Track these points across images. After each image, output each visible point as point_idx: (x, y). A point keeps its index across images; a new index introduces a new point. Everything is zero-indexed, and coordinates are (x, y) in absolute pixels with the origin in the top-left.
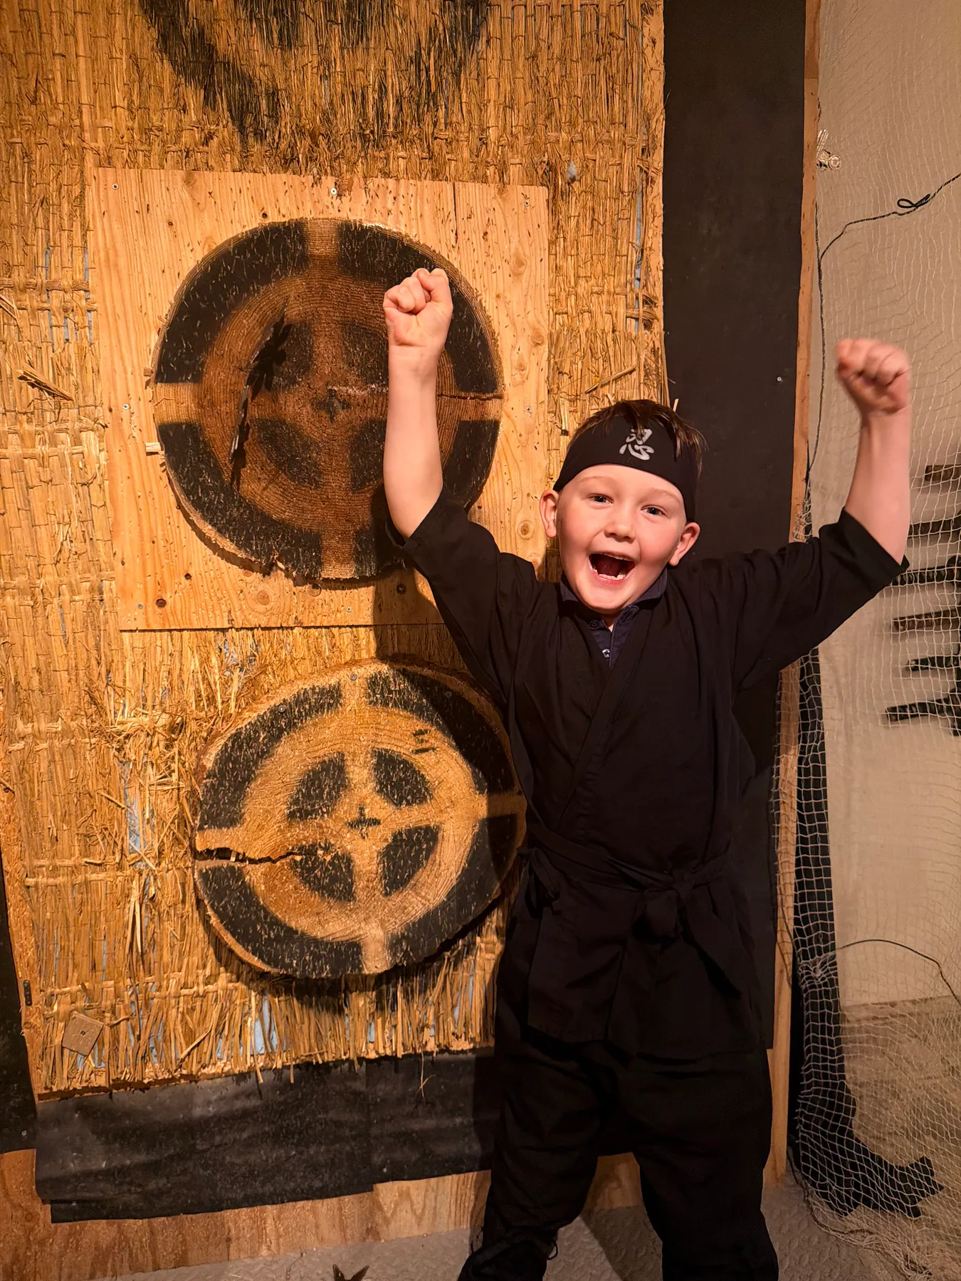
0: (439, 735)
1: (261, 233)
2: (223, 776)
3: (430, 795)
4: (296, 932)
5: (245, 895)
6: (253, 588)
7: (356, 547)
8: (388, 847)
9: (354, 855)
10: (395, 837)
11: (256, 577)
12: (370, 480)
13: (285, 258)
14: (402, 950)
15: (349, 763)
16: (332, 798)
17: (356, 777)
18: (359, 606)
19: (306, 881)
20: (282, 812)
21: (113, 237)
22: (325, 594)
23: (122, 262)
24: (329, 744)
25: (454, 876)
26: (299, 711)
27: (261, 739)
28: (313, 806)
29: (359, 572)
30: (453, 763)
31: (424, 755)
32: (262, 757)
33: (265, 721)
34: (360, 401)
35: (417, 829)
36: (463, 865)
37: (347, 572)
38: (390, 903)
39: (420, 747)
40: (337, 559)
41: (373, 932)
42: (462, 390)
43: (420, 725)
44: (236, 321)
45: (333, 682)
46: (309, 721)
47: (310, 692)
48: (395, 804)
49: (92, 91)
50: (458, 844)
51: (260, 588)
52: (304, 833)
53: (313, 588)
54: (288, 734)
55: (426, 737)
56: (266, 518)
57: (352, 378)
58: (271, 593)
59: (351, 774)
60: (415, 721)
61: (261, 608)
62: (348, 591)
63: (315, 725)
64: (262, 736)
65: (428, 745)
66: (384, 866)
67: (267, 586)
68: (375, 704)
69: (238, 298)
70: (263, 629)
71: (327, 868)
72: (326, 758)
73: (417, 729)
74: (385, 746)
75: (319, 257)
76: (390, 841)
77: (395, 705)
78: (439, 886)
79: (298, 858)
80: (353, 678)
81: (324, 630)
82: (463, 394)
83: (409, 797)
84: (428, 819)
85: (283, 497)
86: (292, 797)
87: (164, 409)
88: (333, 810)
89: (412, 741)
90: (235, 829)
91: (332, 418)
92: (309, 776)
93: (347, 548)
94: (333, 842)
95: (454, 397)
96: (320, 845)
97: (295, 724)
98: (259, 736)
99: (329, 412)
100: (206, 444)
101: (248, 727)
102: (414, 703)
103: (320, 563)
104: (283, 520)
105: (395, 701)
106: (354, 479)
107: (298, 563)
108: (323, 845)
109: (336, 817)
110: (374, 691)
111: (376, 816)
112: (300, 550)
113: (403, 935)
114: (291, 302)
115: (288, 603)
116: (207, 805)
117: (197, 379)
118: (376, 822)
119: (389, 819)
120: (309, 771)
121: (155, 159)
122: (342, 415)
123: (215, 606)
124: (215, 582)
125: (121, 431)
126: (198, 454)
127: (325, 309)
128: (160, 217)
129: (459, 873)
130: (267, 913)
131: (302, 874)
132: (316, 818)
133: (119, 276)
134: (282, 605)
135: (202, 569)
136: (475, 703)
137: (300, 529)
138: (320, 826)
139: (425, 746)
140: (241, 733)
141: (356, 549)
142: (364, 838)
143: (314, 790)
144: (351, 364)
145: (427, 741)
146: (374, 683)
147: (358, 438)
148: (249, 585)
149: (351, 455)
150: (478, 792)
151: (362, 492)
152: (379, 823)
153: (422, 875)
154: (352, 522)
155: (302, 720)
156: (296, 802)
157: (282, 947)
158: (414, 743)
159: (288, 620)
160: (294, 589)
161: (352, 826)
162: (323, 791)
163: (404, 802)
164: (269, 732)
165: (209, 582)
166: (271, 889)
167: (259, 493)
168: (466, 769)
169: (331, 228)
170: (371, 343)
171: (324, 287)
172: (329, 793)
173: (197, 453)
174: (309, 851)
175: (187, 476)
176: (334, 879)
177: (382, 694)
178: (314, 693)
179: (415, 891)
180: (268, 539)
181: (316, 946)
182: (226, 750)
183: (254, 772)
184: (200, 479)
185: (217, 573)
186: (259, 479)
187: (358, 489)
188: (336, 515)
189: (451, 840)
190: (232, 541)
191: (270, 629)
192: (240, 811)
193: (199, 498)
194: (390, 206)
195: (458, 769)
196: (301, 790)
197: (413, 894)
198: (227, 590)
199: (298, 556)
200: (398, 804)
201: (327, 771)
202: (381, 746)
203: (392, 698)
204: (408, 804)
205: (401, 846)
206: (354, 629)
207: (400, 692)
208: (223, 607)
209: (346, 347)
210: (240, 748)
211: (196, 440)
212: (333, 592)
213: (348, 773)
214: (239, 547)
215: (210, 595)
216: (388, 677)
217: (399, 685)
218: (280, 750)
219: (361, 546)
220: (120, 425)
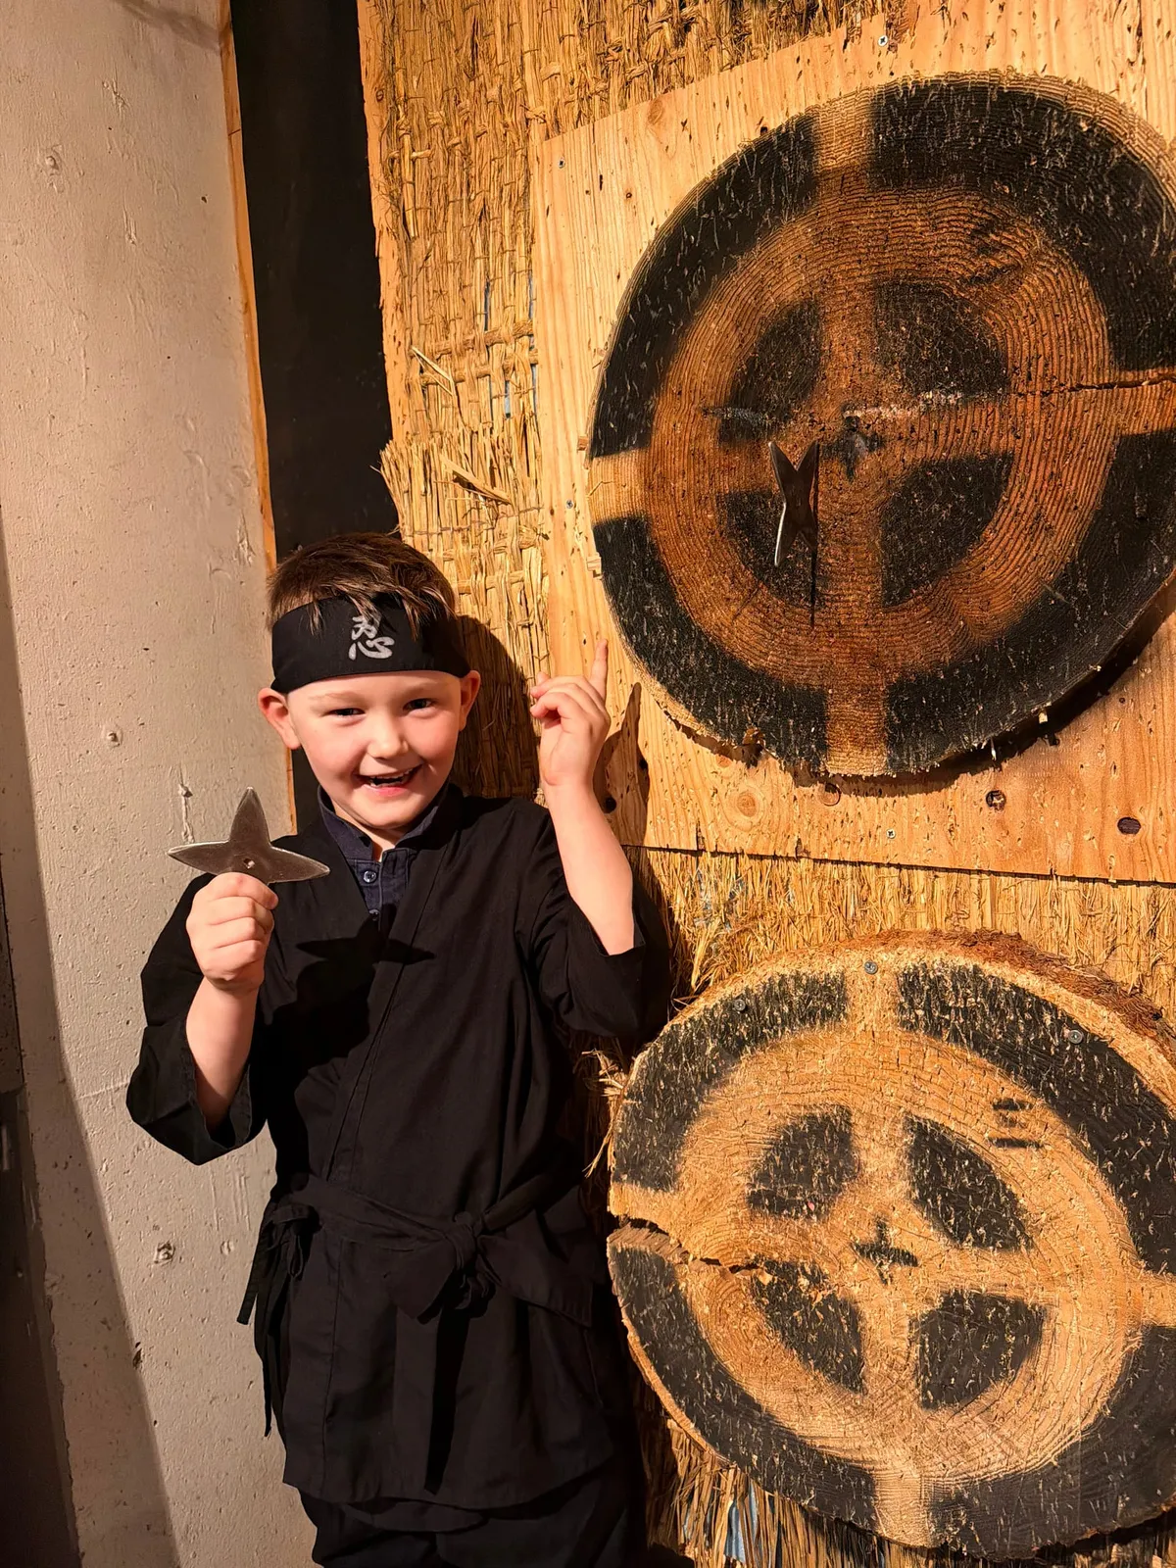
0: (1052, 1119)
1: (742, 160)
2: (651, 1100)
3: (1028, 1239)
4: (759, 1408)
5: (678, 1312)
6: (731, 786)
7: (889, 718)
8: (931, 1314)
9: (866, 1310)
10: (948, 1301)
11: (736, 767)
12: (917, 585)
13: (778, 192)
14: (957, 1524)
15: (859, 1131)
16: (827, 1189)
17: (872, 1160)
18: (911, 828)
19: (777, 1324)
20: (739, 1189)
21: (558, 243)
22: (849, 802)
23: (569, 277)
24: (824, 1086)
25: (1077, 1423)
26: (771, 1013)
27: (708, 1052)
28: (794, 1193)
29: (895, 765)
30: (1083, 1186)
31: (1014, 1152)
32: (708, 1082)
33: (715, 1020)
34: (904, 430)
35: (994, 1300)
36: (1098, 1406)
37: (871, 763)
38: (933, 1425)
39: (1008, 1135)
40: (855, 741)
41: (897, 1464)
42: (1127, 368)
43: (1011, 1090)
44: (701, 328)
45: (833, 970)
46: (787, 1037)
47: (791, 983)
48: (950, 1235)
49: (536, 25)
50: (1088, 1359)
51: (742, 788)
52: (775, 1237)
53: (827, 790)
54: (752, 1051)
55: (1021, 1116)
56: (737, 667)
57: (888, 387)
58: (758, 797)
59: (863, 1153)
60: (997, 1078)
61: (743, 820)
62: (890, 800)
63: (799, 1045)
64: (711, 1046)
65: (1023, 1135)
66: (923, 1349)
67: (752, 784)
68: (913, 1028)
69: (705, 288)
70: (751, 856)
71: (814, 1314)
72: (817, 1112)
73: (1004, 1095)
74: (931, 1116)
75: (836, 171)
76: (938, 1304)
77: (955, 1037)
78: (1041, 1430)
79: (766, 1279)
80: (871, 967)
81: (849, 868)
82: (1130, 376)
83: (981, 1231)
84: (1018, 1287)
85: (764, 628)
86: (757, 1167)
87: (601, 498)
88: (827, 1211)
89: (990, 1118)
90: (667, 1195)
91: (850, 473)
92: (787, 1138)
93: (871, 718)
94: (827, 1271)
95: (1109, 386)
96: (803, 1268)
97: (763, 1035)
98: (706, 1045)
99: (847, 461)
100: (655, 549)
101: (689, 1025)
102: (996, 1041)
103: (823, 747)
104: (764, 670)
105: (955, 1031)
106: (888, 585)
107: (787, 745)
108: (808, 1270)
109: (833, 1227)
110: (911, 1002)
111: (908, 1248)
112: (791, 722)
113: (959, 1496)
114: (786, 272)
115: (784, 816)
116: (627, 1142)
117: (644, 442)
118: (910, 1260)
119: (937, 1262)
120: (787, 1128)
121: (614, 97)
122: (868, 463)
123: (679, 813)
124: (678, 774)
125: (564, 542)
126: (645, 566)
127: (843, 267)
128: (615, 189)
129: (1090, 1421)
130: (711, 1357)
131: (769, 1310)
132: (797, 1218)
133: (563, 300)
134: (776, 819)
135: (661, 751)
136: (1141, 1066)
137: (790, 685)
138: (804, 1235)
139: (1017, 1133)
140: (677, 1033)
141: (889, 721)
142: (885, 1282)
143: (796, 1167)
144: (887, 362)
145: (1024, 1126)
146: (911, 984)
147: (898, 502)
148: (725, 783)
149: (884, 539)
150: (1143, 1263)
151: (903, 610)
152: (915, 1264)
153: (1004, 1395)
154: (883, 667)
155: (776, 1032)
156: (763, 1177)
157: (734, 1423)
158: (996, 1126)
159: (786, 844)
160: (795, 792)
161: (862, 1252)
162: (810, 1172)
163: (970, 1236)
164: (721, 1041)
165: (671, 775)
166: (720, 1316)
167: (727, 624)
168: (1115, 1206)
169: (858, 109)
170: (929, 311)
171: (845, 225)
172: (823, 1179)
173: (642, 565)
174: (787, 1272)
175: (629, 604)
176: (826, 1340)
177: (928, 1011)
178: (798, 986)
179: (987, 1420)
180: (740, 704)
181: (790, 1446)
182: (656, 1058)
183: (696, 1106)
184: (647, 608)
185: (683, 759)
186: (728, 599)
187: (895, 603)
188: (853, 657)
189: (1072, 1345)
190: (688, 707)
191: (762, 858)
192: (675, 1167)
193: (645, 638)
194: (991, 26)
195: (1093, 1202)
196: (772, 1159)
197: (984, 1425)
198: (695, 789)
199: (787, 734)
200: (958, 1236)
201: (820, 1137)
202: (923, 1114)
203: (948, 1022)
204: (978, 1242)
205: (960, 1323)
206: (904, 871)
207: (966, 1012)
208: (690, 815)
209: (881, 332)
210: (677, 1059)
211: (641, 544)
212: (862, 799)
213: (858, 1150)
214: (699, 717)
215: (672, 795)
216: (940, 978)
217: (965, 999)
218: (737, 1076)
219: (899, 715)
220: (563, 534)
